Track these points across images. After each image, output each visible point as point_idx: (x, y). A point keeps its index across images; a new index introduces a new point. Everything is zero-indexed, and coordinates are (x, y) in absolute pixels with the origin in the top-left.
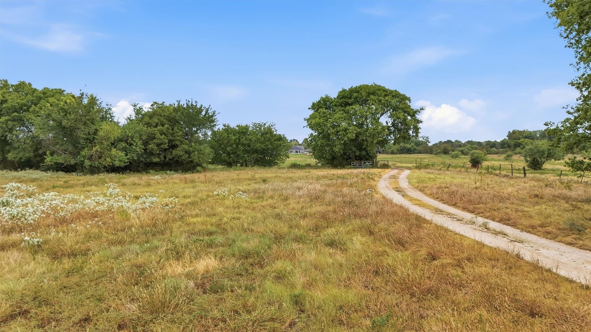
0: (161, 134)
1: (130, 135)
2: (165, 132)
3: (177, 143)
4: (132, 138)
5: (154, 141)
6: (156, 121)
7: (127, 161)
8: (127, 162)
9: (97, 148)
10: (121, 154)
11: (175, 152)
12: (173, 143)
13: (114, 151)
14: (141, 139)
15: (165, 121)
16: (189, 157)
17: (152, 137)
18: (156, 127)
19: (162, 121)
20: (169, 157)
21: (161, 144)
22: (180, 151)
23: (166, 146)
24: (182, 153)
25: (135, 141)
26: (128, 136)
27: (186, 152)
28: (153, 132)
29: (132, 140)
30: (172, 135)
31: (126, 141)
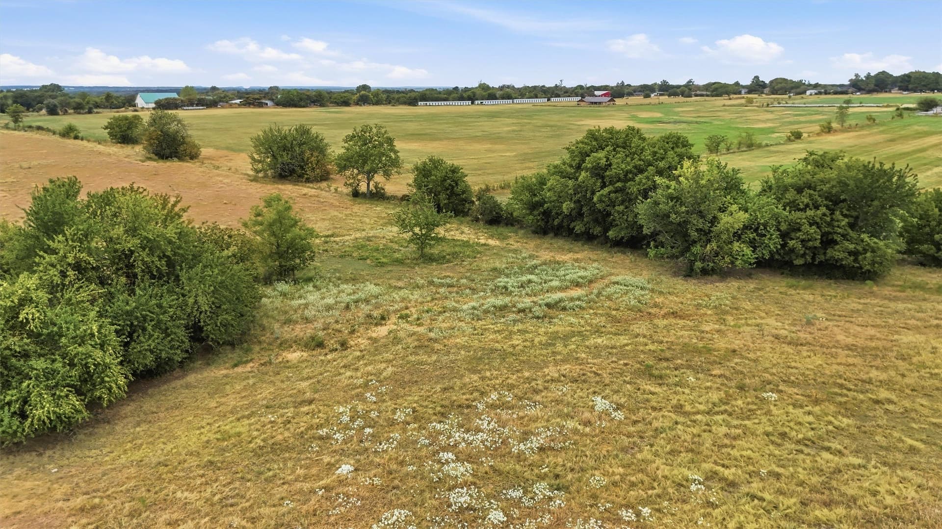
0: (811, 225)
1: (762, 221)
2: (818, 220)
3: (835, 238)
4: (765, 225)
5: (799, 234)
6: (806, 200)
7: (753, 261)
8: (754, 263)
9: (714, 245)
10: (748, 251)
11: (830, 252)
12: (830, 237)
13: (736, 246)
14: (779, 230)
15: (819, 199)
16: (856, 260)
17: (795, 228)
18: (804, 210)
19: (816, 199)
20: (821, 258)
21: (809, 240)
22: (839, 251)
23: (817, 244)
24: (841, 255)
25: (769, 232)
26: (759, 224)
27: (850, 253)
28: (799, 221)
29: (765, 228)
30: (829, 224)
31: (756, 230)
